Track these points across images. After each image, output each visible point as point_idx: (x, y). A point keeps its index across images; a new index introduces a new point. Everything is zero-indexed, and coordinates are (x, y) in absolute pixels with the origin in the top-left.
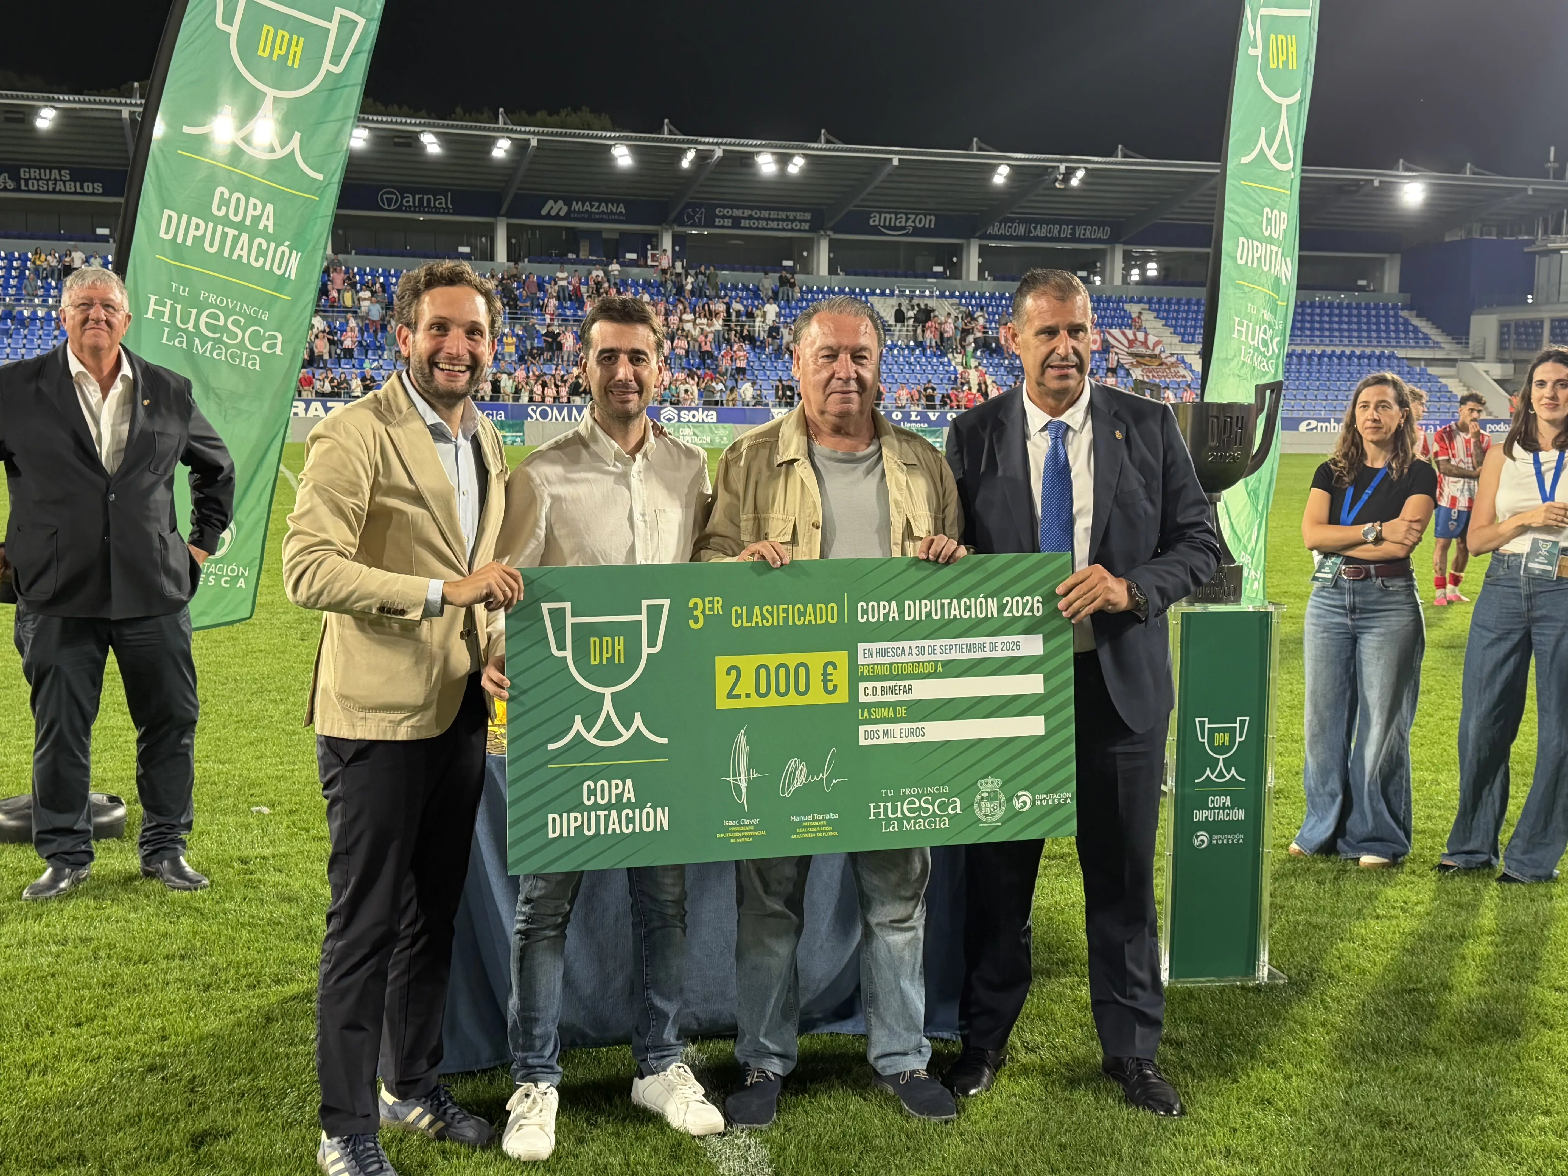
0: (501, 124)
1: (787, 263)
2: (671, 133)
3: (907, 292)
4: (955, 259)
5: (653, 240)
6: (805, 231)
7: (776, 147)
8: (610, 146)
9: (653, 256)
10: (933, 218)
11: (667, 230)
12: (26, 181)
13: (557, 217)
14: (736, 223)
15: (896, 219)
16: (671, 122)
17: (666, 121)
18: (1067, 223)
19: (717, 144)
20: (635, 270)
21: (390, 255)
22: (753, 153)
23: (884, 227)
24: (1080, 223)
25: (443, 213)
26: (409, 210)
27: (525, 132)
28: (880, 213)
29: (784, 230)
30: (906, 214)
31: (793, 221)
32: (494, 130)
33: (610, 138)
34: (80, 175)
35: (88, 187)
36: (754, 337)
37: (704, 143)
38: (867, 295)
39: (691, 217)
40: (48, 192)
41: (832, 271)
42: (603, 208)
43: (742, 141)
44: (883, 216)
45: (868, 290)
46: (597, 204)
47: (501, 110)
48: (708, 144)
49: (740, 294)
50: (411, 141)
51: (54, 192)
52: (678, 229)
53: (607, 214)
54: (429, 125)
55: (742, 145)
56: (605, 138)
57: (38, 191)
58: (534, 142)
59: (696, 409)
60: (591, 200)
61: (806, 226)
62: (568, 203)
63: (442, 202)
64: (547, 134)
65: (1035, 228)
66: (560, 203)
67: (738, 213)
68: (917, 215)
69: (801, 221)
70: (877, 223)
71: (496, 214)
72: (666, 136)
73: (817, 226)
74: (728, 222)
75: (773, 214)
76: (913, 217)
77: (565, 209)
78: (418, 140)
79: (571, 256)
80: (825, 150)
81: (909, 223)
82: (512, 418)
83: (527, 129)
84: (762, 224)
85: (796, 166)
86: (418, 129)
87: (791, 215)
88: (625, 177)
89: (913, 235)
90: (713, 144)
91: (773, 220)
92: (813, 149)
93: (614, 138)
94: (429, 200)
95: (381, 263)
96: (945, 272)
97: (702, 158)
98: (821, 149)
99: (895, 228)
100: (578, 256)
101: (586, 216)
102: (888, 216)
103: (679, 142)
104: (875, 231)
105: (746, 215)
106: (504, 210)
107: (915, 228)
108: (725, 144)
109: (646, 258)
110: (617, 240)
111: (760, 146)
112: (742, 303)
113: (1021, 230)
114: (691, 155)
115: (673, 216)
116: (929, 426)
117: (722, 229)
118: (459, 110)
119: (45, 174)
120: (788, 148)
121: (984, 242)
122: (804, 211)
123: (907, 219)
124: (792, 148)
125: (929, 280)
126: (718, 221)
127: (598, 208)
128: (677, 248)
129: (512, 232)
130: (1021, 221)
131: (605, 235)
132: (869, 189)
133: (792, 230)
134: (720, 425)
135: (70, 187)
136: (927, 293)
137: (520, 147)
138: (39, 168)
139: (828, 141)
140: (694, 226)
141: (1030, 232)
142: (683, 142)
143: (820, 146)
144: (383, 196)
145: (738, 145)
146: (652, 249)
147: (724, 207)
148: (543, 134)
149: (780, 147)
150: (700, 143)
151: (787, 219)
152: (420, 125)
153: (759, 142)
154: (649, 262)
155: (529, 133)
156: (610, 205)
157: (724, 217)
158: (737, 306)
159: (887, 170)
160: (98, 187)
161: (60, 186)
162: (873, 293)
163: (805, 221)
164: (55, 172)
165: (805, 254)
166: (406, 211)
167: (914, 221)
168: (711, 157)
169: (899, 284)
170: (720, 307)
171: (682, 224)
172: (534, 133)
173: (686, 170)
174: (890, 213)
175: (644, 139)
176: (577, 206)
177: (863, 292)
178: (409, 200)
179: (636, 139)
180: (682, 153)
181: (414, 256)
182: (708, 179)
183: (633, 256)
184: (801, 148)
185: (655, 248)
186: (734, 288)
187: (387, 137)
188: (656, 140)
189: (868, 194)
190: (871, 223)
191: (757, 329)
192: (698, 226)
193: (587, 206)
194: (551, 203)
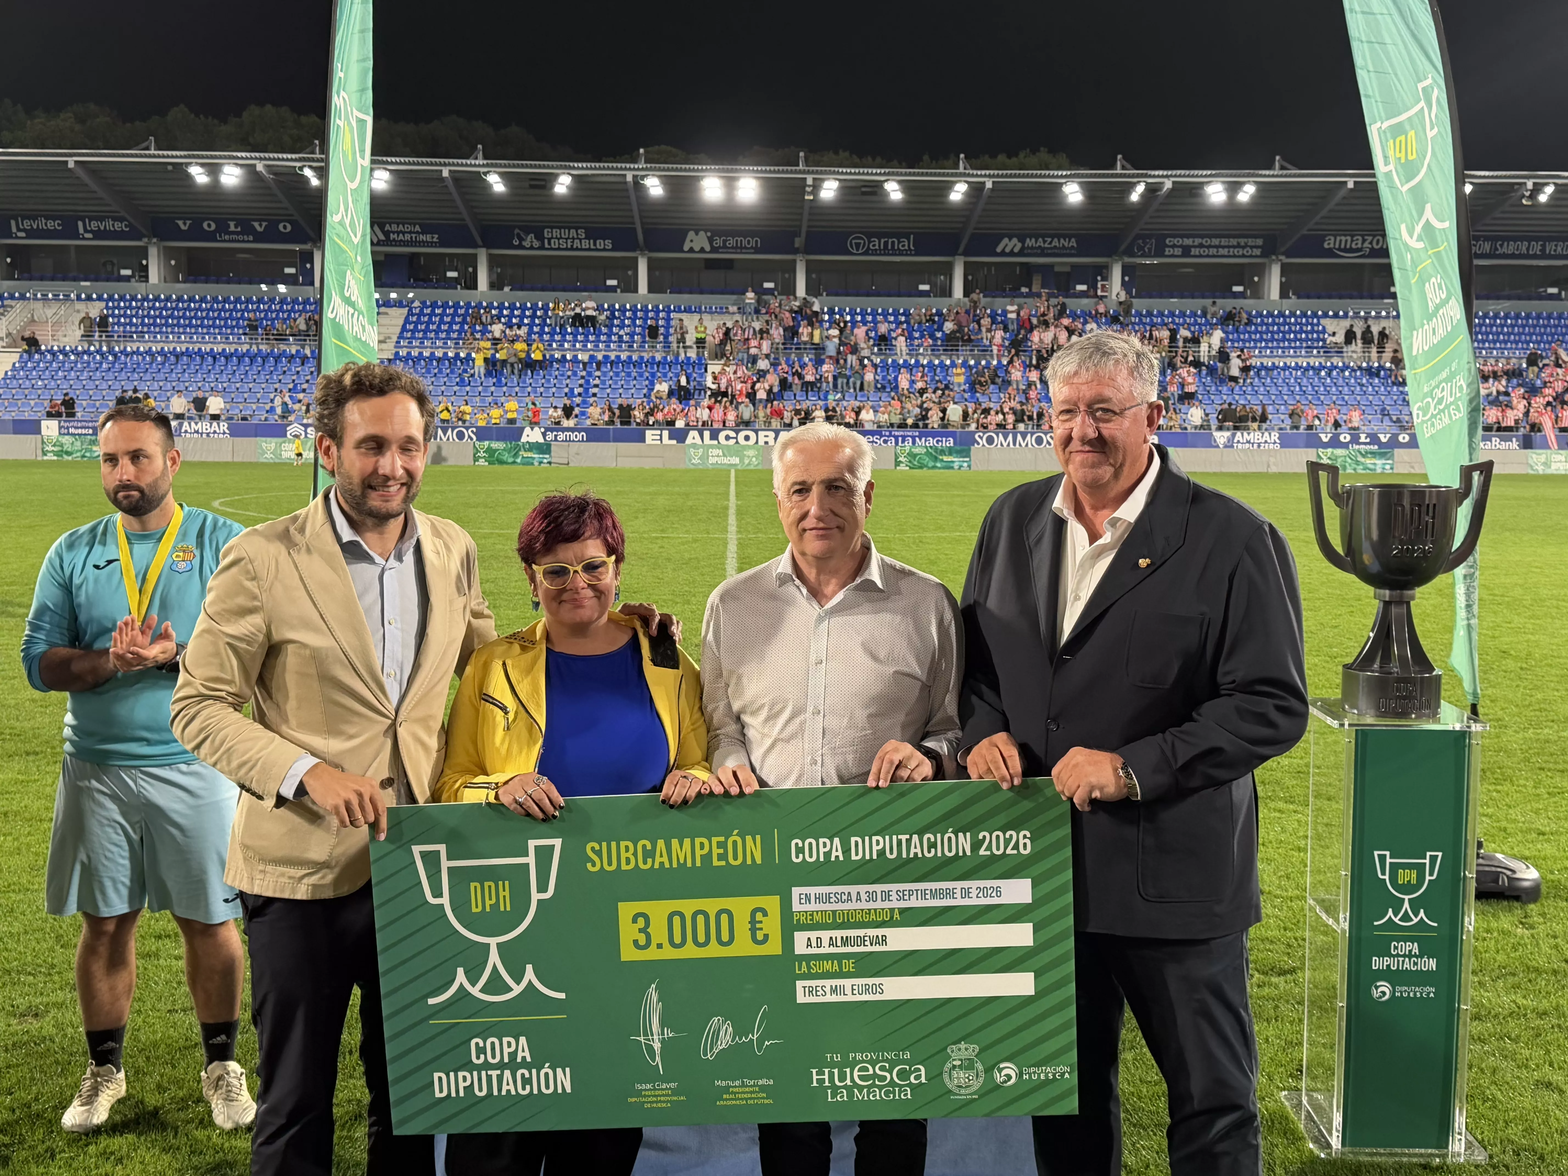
0: (961, 170)
1: (1237, 289)
2: (1123, 168)
3: (1362, 314)
5: (1103, 272)
6: (1256, 256)
7: (1227, 176)
8: (1062, 184)
9: (1103, 286)
11: (1117, 261)
12: (549, 240)
13: (1012, 254)
14: (1186, 251)
15: (1352, 241)
16: (1124, 158)
17: (1119, 157)
18: (1537, 239)
19: (1167, 176)
20: (1085, 301)
21: (857, 295)
22: (1203, 183)
23: (1340, 249)
24: (1551, 239)
25: (907, 255)
26: (875, 253)
27: (981, 176)
28: (1335, 236)
29: (1234, 256)
30: (1363, 236)
31: (1243, 247)
32: (952, 175)
33: (1062, 177)
34: (593, 234)
35: (600, 244)
36: (1199, 361)
37: (1154, 176)
38: (1318, 318)
39: (1141, 248)
40: (566, 249)
41: (1284, 295)
42: (1055, 243)
43: (1192, 172)
44: (1338, 238)
45: (1320, 313)
46: (1049, 240)
47: (962, 156)
48: (1158, 176)
49: (1188, 320)
50: (876, 190)
51: (572, 249)
52: (1127, 260)
53: (1059, 248)
54: (893, 174)
55: (1193, 176)
56: (1057, 177)
57: (559, 249)
58: (989, 185)
60: (1043, 237)
61: (1257, 252)
62: (1022, 240)
63: (905, 244)
64: (1002, 176)
65: (1505, 244)
66: (1015, 240)
67: (1188, 242)
68: (1374, 236)
69: (1252, 247)
70: (1332, 246)
71: (954, 253)
72: (1119, 171)
73: (1269, 251)
74: (1178, 251)
75: (1224, 242)
76: (1370, 238)
77: (1019, 245)
78: (882, 187)
79: (1024, 290)
80: (1281, 176)
81: (1366, 245)
82: (961, 445)
83: (983, 172)
85: (1247, 194)
86: (880, 178)
87: (1242, 241)
88: (1073, 213)
89: (1369, 256)
90: (1163, 176)
91: (1223, 247)
92: (1265, 176)
93: (1066, 176)
94: (893, 243)
95: (847, 303)
97: (1152, 190)
98: (1277, 176)
99: (1351, 250)
100: (1030, 290)
101: (1039, 251)
102: (1343, 238)
103: (1129, 176)
104: (1330, 253)
105: (1196, 244)
106: (961, 249)
107: (1372, 249)
108: (1175, 176)
109: (1096, 289)
110: (1068, 274)
111: (1210, 176)
112: (1189, 330)
113: (1487, 247)
114: (1140, 188)
115: (1123, 247)
116: (1380, 448)
117: (1172, 257)
119: (565, 233)
120: (1239, 176)
122: (1255, 237)
123: (1364, 241)
124: (1244, 176)
125: (1386, 301)
126: (1168, 251)
127: (1050, 243)
128: (1127, 279)
129: (969, 269)
130: (1486, 239)
131: (1057, 269)
132: (1324, 213)
133: (1243, 256)
135: (585, 244)
136: (1384, 313)
137: (976, 190)
138: (560, 228)
139: (1282, 168)
140: (1144, 256)
141: (1497, 249)
142: (1133, 176)
143: (1276, 173)
144: (852, 241)
145: (1188, 176)
146: (1102, 280)
147: (1174, 236)
148: (998, 176)
149: (1231, 176)
150: (1150, 176)
151: (1239, 246)
152: (885, 174)
153: (1209, 172)
154: (1099, 293)
155: (985, 176)
156: (1062, 241)
158: (1183, 332)
159: (1342, 193)
160: (609, 244)
161: (577, 244)
162: (1326, 315)
163: (1257, 247)
164: (573, 231)
165: (1256, 279)
166: (872, 255)
167: (1371, 243)
168: (1160, 189)
169: (1352, 306)
170: (1165, 334)
171: (1133, 255)
172: (990, 176)
173: (1133, 203)
174: (1345, 235)
175: (1100, 176)
176: (1030, 242)
177: (1315, 315)
178: (876, 243)
179: (1087, 176)
180: (1131, 186)
181: (878, 294)
182: (1157, 211)
183: (1084, 287)
184: (1253, 176)
185: (1104, 279)
186: (1183, 315)
187: (855, 187)
188: (1108, 176)
189: (1322, 218)
190: (1326, 246)
191: (1202, 354)
192: (1148, 256)
193: (1040, 242)
194: (1006, 240)
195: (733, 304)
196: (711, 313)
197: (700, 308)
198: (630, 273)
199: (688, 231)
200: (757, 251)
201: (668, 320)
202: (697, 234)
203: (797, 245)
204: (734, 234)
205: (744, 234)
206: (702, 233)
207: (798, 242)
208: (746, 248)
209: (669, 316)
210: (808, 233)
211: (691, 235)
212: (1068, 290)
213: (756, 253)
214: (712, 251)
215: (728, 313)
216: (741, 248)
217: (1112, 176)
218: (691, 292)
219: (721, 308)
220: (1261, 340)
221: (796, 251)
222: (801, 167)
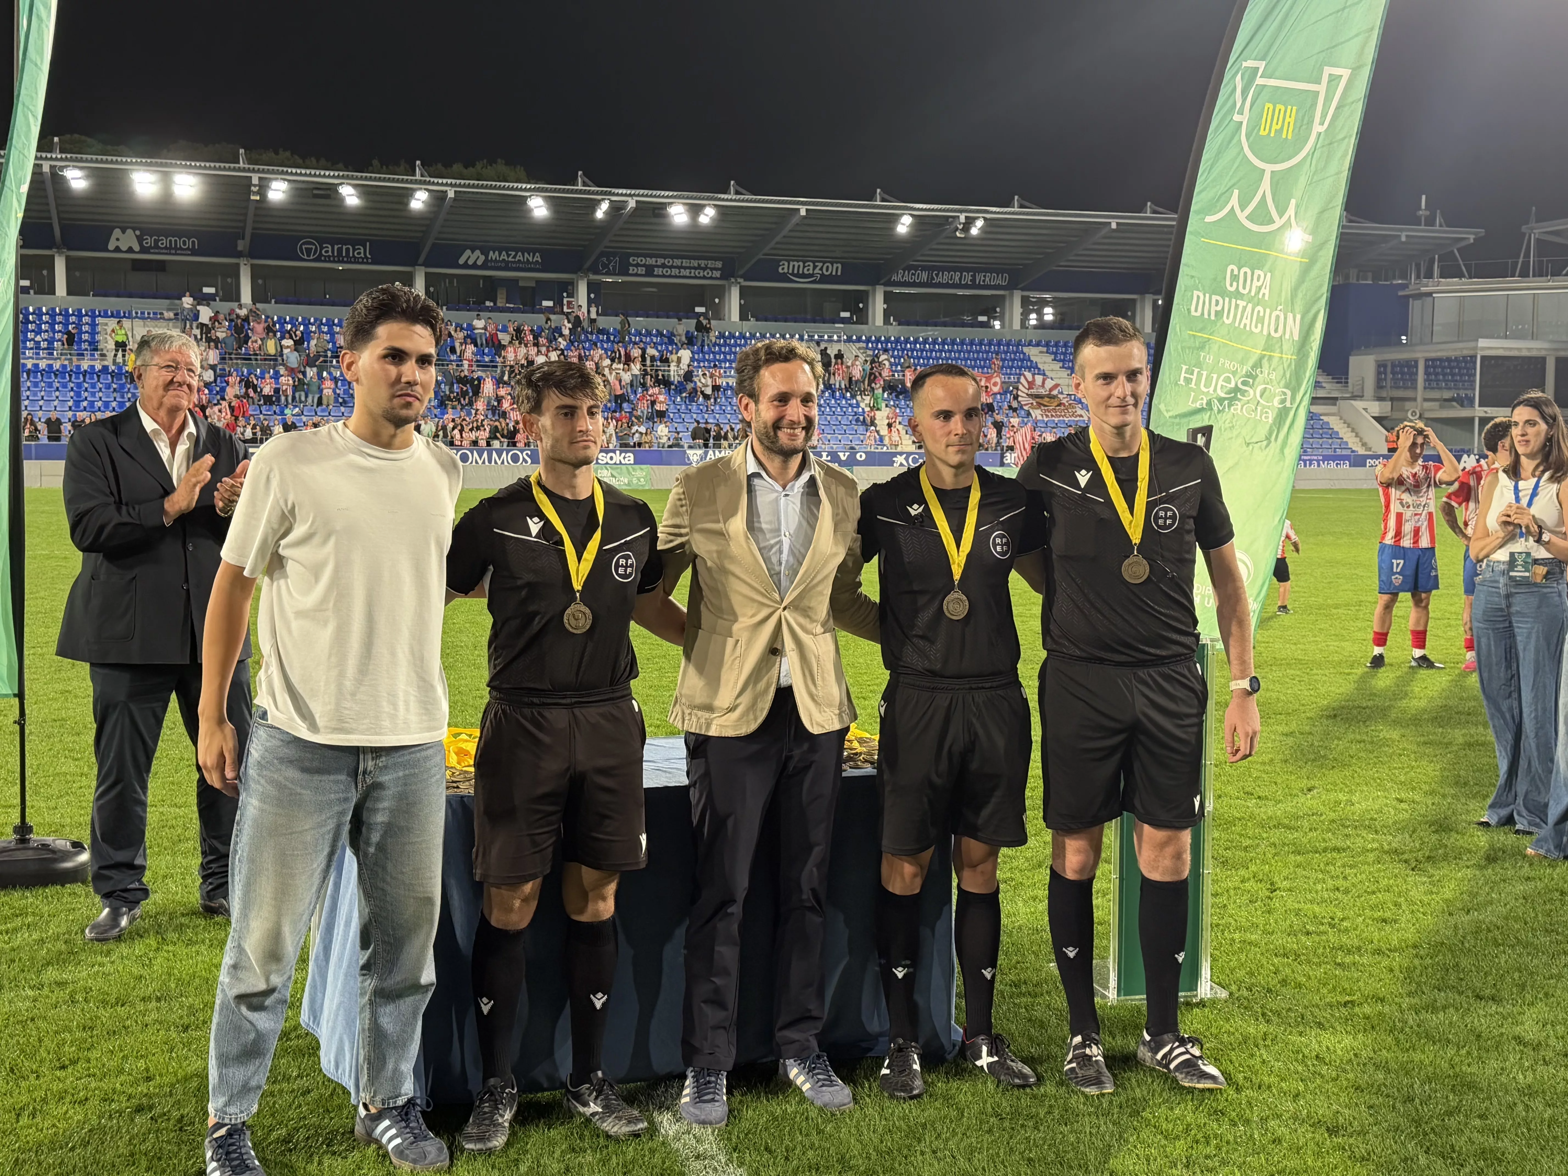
0: (418, 177)
1: (700, 310)
2: (585, 184)
3: (816, 337)
4: (861, 305)
5: (569, 288)
6: (716, 278)
7: (688, 198)
8: (526, 198)
9: (569, 303)
10: (840, 266)
11: (582, 278)
13: (475, 266)
14: (650, 271)
15: (804, 267)
16: (584, 174)
17: (580, 173)
18: (968, 270)
19: (630, 195)
20: (551, 317)
21: (311, 304)
22: (665, 204)
23: (793, 274)
24: (979, 270)
25: (363, 263)
26: (328, 260)
27: (442, 184)
28: (789, 262)
29: (696, 277)
30: (814, 262)
31: (704, 269)
32: (411, 182)
33: (525, 190)
37: (618, 195)
39: (605, 266)
41: (743, 317)
42: (519, 257)
43: (654, 192)
44: (792, 264)
47: (418, 162)
48: (622, 195)
49: (655, 339)
50: (330, 193)
52: (592, 277)
53: (524, 263)
54: (348, 177)
55: (655, 196)
56: (521, 189)
58: (451, 194)
59: (614, 451)
61: (717, 274)
62: (485, 253)
63: (361, 252)
64: (464, 186)
65: (937, 275)
66: (478, 253)
67: (651, 261)
68: (824, 263)
69: (712, 269)
70: (786, 271)
71: (414, 264)
72: (580, 187)
73: (728, 274)
74: (642, 270)
75: (686, 263)
76: (820, 265)
77: (482, 258)
78: (337, 191)
79: (488, 303)
80: (735, 200)
81: (817, 271)
83: (445, 181)
84: (675, 272)
85: (708, 216)
86: (336, 181)
87: (703, 263)
88: (541, 227)
89: (820, 282)
91: (685, 268)
92: (723, 200)
93: (530, 190)
94: (348, 250)
95: (300, 312)
96: (851, 318)
97: (616, 209)
98: (731, 200)
99: (804, 276)
100: (495, 304)
101: (503, 265)
102: (796, 264)
103: (593, 193)
104: (784, 278)
105: (659, 263)
106: (421, 260)
107: (822, 275)
108: (638, 195)
109: (562, 305)
110: (533, 289)
111: (673, 197)
112: (657, 348)
113: (924, 276)
114: (605, 206)
115: (588, 264)
117: (636, 276)
118: (375, 162)
120: (699, 199)
121: (889, 289)
122: (715, 259)
123: (815, 267)
124: (703, 199)
125: (837, 325)
127: (514, 257)
129: (430, 280)
130: (924, 268)
131: (521, 284)
132: (778, 238)
133: (704, 278)
134: (636, 467)
136: (835, 338)
137: (438, 199)
139: (737, 193)
140: (608, 274)
141: (933, 279)
142: (597, 193)
143: (732, 197)
144: (302, 246)
145: (651, 196)
146: (568, 296)
147: (638, 256)
148: (460, 186)
149: (691, 198)
150: (614, 194)
151: (699, 267)
152: (338, 177)
153: (671, 193)
155: (446, 185)
156: (526, 255)
157: (637, 265)
158: (651, 351)
159: (795, 220)
163: (716, 269)
165: (717, 300)
166: (325, 261)
167: (821, 269)
168: (624, 208)
169: (808, 329)
170: (636, 352)
172: (451, 185)
173: (601, 221)
174: (798, 261)
175: (559, 191)
178: (328, 250)
179: (551, 191)
180: (596, 204)
181: (333, 304)
182: (621, 229)
183: (550, 304)
184: (712, 199)
185: (570, 295)
186: (649, 333)
187: (306, 189)
188: (568, 191)
189: (777, 243)
190: (780, 271)
191: (672, 373)
192: (615, 274)
193: (504, 256)
194: (468, 252)
195: (169, 310)
196: (143, 318)
197: (130, 313)
198: (45, 272)
199: (114, 228)
200: (194, 253)
201: (93, 325)
202: (124, 232)
203: (240, 248)
204: (167, 233)
205: (179, 234)
206: (129, 232)
207: (241, 245)
208: (181, 249)
209: (94, 321)
210: (253, 236)
211: (117, 232)
212: (534, 306)
213: (193, 254)
214: (141, 252)
215: (164, 319)
216: (176, 248)
217: (572, 192)
218: (118, 296)
219: (155, 314)
220: (725, 360)
221: (239, 255)
222: (241, 165)
